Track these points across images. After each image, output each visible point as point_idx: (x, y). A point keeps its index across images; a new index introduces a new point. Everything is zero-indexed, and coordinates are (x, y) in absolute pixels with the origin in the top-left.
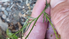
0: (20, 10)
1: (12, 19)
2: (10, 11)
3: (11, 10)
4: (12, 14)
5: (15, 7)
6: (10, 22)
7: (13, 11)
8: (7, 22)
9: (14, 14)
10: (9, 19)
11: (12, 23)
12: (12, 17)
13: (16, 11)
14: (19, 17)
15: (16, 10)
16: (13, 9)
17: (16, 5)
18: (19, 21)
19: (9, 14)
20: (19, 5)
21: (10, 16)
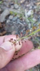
0: (19, 32)
1: (9, 25)
2: (16, 22)
3: (18, 23)
4: (14, 25)
5: (21, 27)
6: (6, 23)
7: (17, 25)
8: (6, 21)
9: (14, 26)
10: (9, 22)
11: (6, 25)
12: (11, 25)
13: (17, 28)
14: (12, 32)
15: (19, 28)
16: (19, 25)
17: (23, 28)
18: (8, 32)
19: (14, 21)
20: (24, 31)
21: (12, 23)
